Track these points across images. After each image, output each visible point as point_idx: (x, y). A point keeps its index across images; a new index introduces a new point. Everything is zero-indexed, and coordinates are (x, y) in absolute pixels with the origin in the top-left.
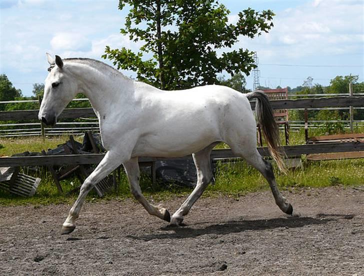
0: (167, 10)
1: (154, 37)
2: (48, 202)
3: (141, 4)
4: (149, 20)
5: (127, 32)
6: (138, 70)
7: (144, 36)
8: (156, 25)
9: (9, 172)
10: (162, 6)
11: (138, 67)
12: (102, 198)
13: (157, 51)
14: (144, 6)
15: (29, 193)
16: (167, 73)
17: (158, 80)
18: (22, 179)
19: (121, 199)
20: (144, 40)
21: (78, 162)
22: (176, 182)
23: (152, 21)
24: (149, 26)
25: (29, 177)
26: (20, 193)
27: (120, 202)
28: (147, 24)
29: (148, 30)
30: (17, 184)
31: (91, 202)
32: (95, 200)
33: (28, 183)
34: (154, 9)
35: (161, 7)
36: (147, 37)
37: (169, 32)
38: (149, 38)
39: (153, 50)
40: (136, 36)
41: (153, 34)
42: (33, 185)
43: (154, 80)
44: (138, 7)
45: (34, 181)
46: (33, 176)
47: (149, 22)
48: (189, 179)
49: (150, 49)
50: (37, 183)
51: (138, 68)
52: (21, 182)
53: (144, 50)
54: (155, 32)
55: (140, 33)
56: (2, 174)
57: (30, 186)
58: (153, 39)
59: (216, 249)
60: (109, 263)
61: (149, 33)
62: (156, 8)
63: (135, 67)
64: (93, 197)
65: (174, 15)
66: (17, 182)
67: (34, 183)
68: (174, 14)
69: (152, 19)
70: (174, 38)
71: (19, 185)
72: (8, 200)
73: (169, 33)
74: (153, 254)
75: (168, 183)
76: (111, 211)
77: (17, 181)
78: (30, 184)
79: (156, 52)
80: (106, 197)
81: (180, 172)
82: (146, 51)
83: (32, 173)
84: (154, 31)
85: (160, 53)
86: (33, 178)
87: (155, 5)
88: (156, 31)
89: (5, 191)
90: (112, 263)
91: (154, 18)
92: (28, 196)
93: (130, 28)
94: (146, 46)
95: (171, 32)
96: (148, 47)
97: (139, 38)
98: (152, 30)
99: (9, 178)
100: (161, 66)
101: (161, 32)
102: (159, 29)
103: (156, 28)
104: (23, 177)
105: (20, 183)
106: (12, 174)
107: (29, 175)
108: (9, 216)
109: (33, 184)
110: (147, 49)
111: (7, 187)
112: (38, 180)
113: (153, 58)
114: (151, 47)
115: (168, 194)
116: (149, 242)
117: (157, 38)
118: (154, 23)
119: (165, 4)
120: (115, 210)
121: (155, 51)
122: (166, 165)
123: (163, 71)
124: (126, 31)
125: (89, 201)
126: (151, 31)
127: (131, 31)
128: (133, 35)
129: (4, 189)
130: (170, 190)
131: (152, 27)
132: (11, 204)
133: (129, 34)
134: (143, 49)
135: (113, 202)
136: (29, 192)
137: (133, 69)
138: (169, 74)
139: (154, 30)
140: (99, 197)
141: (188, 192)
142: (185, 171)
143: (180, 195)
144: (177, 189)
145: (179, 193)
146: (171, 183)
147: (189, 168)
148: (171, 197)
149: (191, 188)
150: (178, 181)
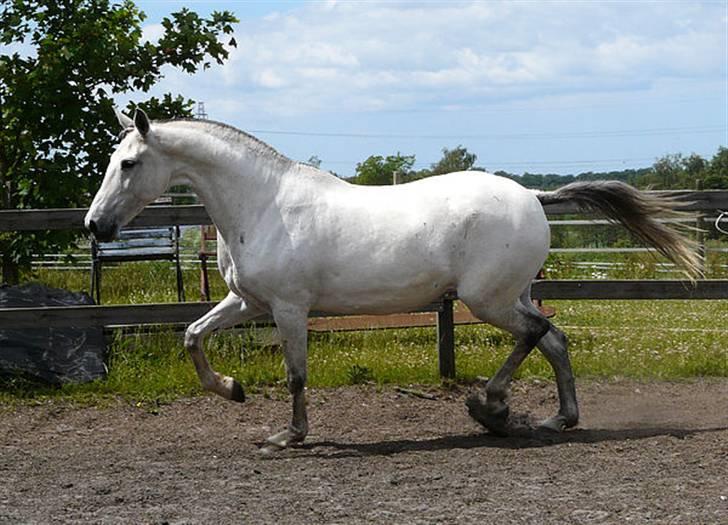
0: (11, 11)
16: (10, 143)
22: (25, 375)
37: (16, 56)
48: (52, 369)
65: (28, 22)
68: (28, 19)
70: (27, 71)
73: (16, 60)
75: (8, 375)
81: (34, 353)
95: (21, 58)
115: (7, 399)
130: (11, 390)
138: (16, 146)
141: (51, 395)
142: (44, 350)
143: (33, 401)
144: (26, 390)
145: (32, 397)
146: (14, 377)
147: (53, 345)
148: (14, 405)
149: (58, 386)
150: (30, 371)
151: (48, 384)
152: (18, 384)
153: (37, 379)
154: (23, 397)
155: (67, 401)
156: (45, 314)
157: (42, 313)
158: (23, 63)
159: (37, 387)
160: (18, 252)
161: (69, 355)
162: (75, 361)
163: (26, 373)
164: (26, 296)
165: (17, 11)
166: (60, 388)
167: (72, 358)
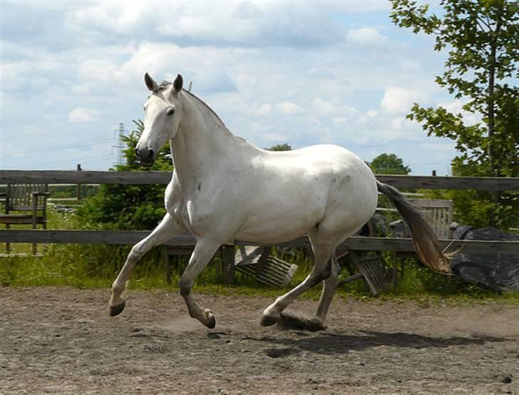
0: (504, 55)
1: (483, 92)
2: (304, 296)
3: (469, 45)
4: (478, 68)
5: (445, 83)
6: (458, 138)
7: (469, 89)
8: (487, 75)
9: (256, 253)
10: (499, 49)
11: (458, 134)
12: (376, 297)
13: (487, 112)
14: (472, 48)
15: (280, 283)
16: (499, 143)
17: (486, 153)
18: (272, 264)
19: (401, 300)
20: (469, 96)
21: (347, 247)
22: (479, 284)
23: (482, 70)
24: (477, 76)
25: (283, 262)
26: (269, 282)
27: (399, 304)
28: (476, 74)
29: (476, 81)
30: (265, 270)
31: (360, 300)
32: (366, 298)
33: (280, 270)
34: (487, 53)
35: (497, 50)
36: (473, 91)
37: (506, 86)
38: (476, 93)
39: (481, 110)
40: (458, 89)
41: (483, 89)
42: (286, 273)
43: (480, 153)
44: (464, 49)
45: (288, 268)
46: (288, 262)
47: (478, 71)
48: (497, 282)
49: (477, 109)
50: (292, 270)
51: (459, 136)
52: (271, 268)
53: (469, 109)
54: (486, 86)
55: (463, 86)
56: (248, 254)
57: (283, 274)
58: (482, 95)
59: (507, 363)
60: (361, 364)
61: (477, 85)
62: (490, 52)
63: (454, 134)
64: (364, 295)
65: (515, 63)
66: (265, 268)
67: (288, 270)
68: (515, 61)
69: (483, 66)
70: (513, 96)
71: (268, 271)
72: (253, 290)
73: (506, 88)
74: (421, 361)
75: (468, 283)
76: (385, 314)
77: (266, 266)
78: (283, 272)
79: (486, 114)
80: (382, 296)
81: (487, 271)
82: (472, 111)
83: (287, 257)
84: (483, 84)
85: (491, 115)
86: (288, 264)
87: (488, 48)
88: (488, 84)
89: (249, 278)
90: (363, 365)
91: (485, 65)
92: (279, 287)
93: (451, 78)
94: (471, 104)
95: (509, 87)
96: (474, 105)
97: (462, 92)
98: (482, 82)
99: (255, 261)
100: (491, 133)
101: (495, 85)
102: (492, 81)
103: (488, 79)
104: (275, 262)
105: (269, 269)
106: (260, 256)
107: (283, 260)
108: (251, 310)
109: (286, 271)
110: (472, 109)
111: (253, 274)
112: (294, 266)
113: (482, 122)
114: (478, 107)
115: (466, 299)
116: (422, 350)
117: (488, 94)
118: (485, 73)
119: (503, 46)
120: (390, 314)
121: (484, 113)
122: (469, 261)
123: (494, 141)
124: (444, 81)
125: (358, 299)
126: (479, 83)
127: (451, 81)
128: (454, 87)
129: (248, 276)
130: (469, 293)
131: (481, 78)
132: (255, 295)
133: (448, 86)
134: (467, 108)
135: (390, 303)
136: (281, 281)
137: (450, 136)
138: (503, 146)
139: (485, 81)
140: (371, 296)
141: (495, 298)
142: (492, 270)
143: (482, 301)
144: (479, 294)
145: (482, 298)
146: (472, 285)
147: (500, 268)
148: (470, 302)
149: (500, 293)
150: (482, 282)
151: (494, 292)
152: (474, 290)
153: (487, 288)
154: (477, 298)
155: (505, 303)
156: (494, 245)
157: (492, 245)
158: (510, 90)
159: (486, 293)
160: (500, 218)
161: (510, 274)
162: (514, 279)
163: (479, 283)
164: (486, 236)
165: (509, 55)
166: (501, 294)
167: (512, 276)
